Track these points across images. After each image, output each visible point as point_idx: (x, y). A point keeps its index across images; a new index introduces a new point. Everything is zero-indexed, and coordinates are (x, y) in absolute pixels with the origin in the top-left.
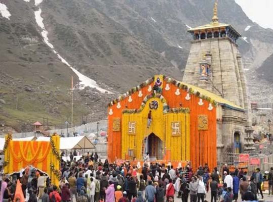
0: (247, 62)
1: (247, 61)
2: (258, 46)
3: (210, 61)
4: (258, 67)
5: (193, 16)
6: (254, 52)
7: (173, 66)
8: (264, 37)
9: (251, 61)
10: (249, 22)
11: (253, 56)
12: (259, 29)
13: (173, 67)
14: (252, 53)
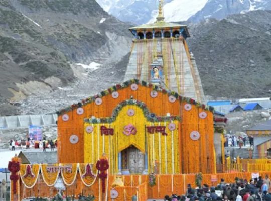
0: (102, 57)
1: (102, 55)
2: (116, 40)
3: (162, 63)
4: (117, 63)
5: (32, 4)
6: (111, 46)
7: (8, 59)
8: (123, 31)
9: (107, 55)
10: (105, 14)
11: (110, 50)
12: (116, 22)
13: (9, 61)
14: (109, 48)
